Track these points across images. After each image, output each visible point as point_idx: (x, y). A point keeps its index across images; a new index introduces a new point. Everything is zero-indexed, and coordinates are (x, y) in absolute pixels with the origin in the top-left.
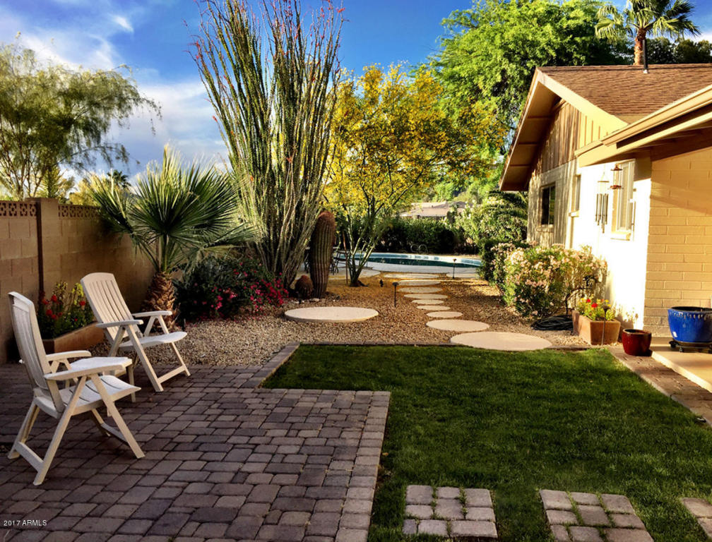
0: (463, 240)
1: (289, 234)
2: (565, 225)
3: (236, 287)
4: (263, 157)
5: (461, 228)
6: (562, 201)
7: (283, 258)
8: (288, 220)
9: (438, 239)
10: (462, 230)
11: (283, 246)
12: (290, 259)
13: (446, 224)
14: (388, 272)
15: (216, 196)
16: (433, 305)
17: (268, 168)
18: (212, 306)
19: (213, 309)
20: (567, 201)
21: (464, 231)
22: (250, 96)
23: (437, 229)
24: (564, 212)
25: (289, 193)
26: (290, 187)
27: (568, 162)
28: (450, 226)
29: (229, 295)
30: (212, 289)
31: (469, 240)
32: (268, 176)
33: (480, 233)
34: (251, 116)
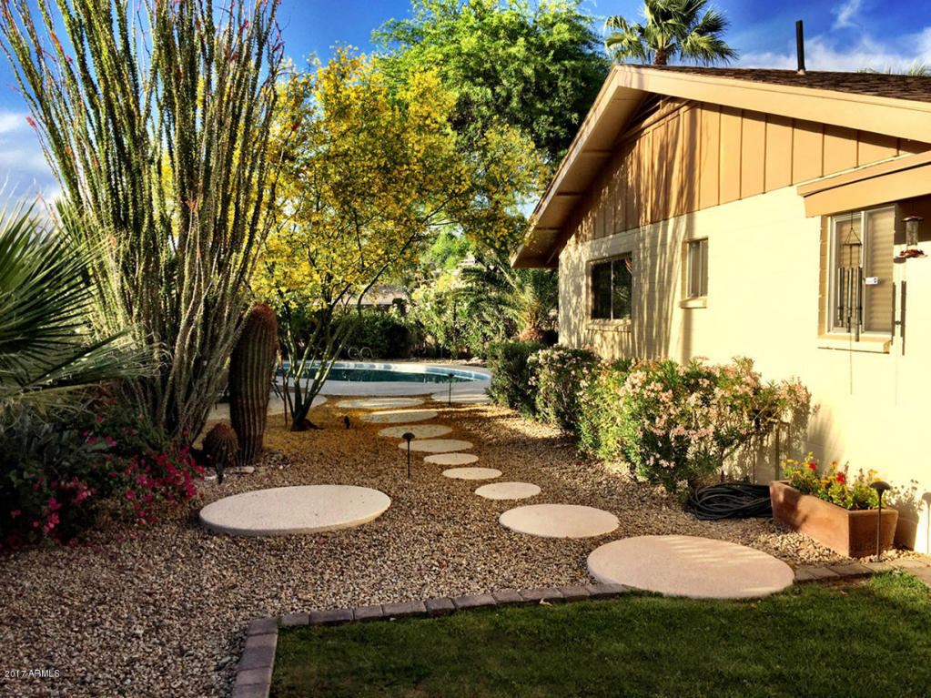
0: (422, 339)
1: (191, 346)
2: (665, 319)
3: (92, 474)
4: (135, 201)
5: (418, 322)
6: (652, 283)
7: (181, 395)
8: (190, 322)
9: (386, 339)
10: (419, 324)
11: (181, 372)
12: (194, 395)
13: (396, 316)
14: (340, 398)
15: (40, 277)
16: (465, 466)
17: (146, 221)
18: (36, 524)
19: (39, 531)
20: (669, 282)
21: (422, 326)
22: (106, 81)
23: (384, 324)
24: (661, 300)
25: (191, 271)
26: (193, 257)
27: (666, 219)
28: (403, 319)
29: (74, 492)
30: (34, 481)
31: (429, 339)
32: (146, 237)
33: (447, 329)
34: (106, 124)
